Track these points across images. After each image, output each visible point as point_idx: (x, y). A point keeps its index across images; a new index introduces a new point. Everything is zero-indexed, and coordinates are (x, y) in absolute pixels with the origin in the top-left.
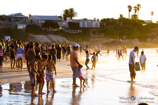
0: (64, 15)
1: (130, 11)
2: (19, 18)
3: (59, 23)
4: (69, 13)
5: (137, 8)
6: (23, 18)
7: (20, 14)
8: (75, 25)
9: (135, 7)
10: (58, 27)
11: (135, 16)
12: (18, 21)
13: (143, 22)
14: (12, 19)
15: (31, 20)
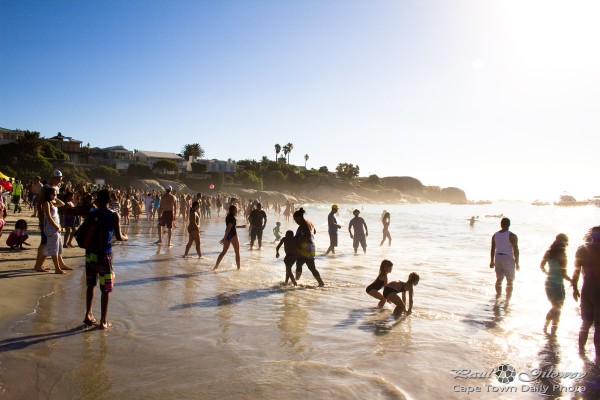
0: (185, 153)
1: (278, 152)
2: (119, 154)
3: (177, 164)
4: (193, 150)
5: (288, 148)
6: (123, 154)
7: (120, 148)
8: (200, 167)
9: (285, 147)
10: (176, 170)
11: (283, 160)
12: (117, 157)
13: (294, 167)
14: (110, 155)
15: (137, 158)
